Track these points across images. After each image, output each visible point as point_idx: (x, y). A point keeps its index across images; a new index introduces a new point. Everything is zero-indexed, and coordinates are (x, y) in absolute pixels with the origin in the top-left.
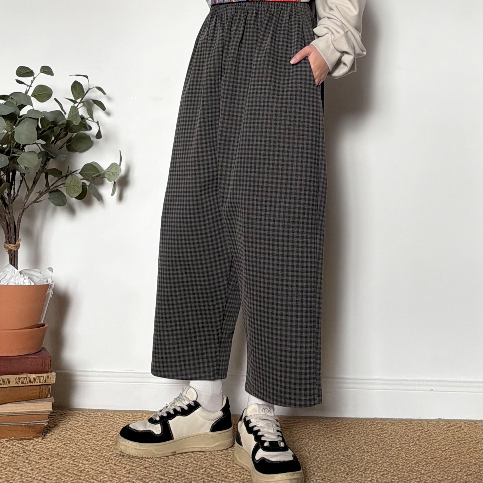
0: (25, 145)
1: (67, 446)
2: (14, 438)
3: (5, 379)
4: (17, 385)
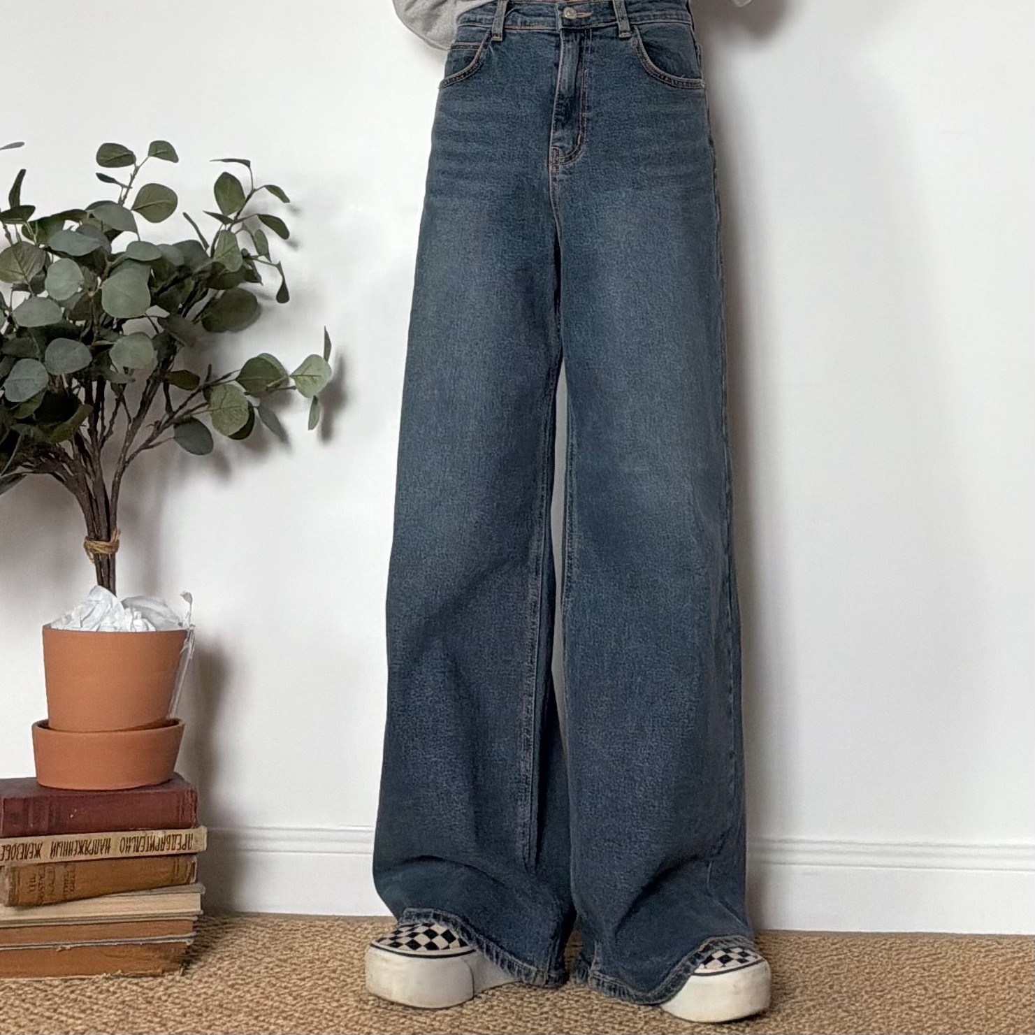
0: (123, 321)
1: (238, 990)
2: (123, 972)
3: (100, 841)
4: (125, 855)
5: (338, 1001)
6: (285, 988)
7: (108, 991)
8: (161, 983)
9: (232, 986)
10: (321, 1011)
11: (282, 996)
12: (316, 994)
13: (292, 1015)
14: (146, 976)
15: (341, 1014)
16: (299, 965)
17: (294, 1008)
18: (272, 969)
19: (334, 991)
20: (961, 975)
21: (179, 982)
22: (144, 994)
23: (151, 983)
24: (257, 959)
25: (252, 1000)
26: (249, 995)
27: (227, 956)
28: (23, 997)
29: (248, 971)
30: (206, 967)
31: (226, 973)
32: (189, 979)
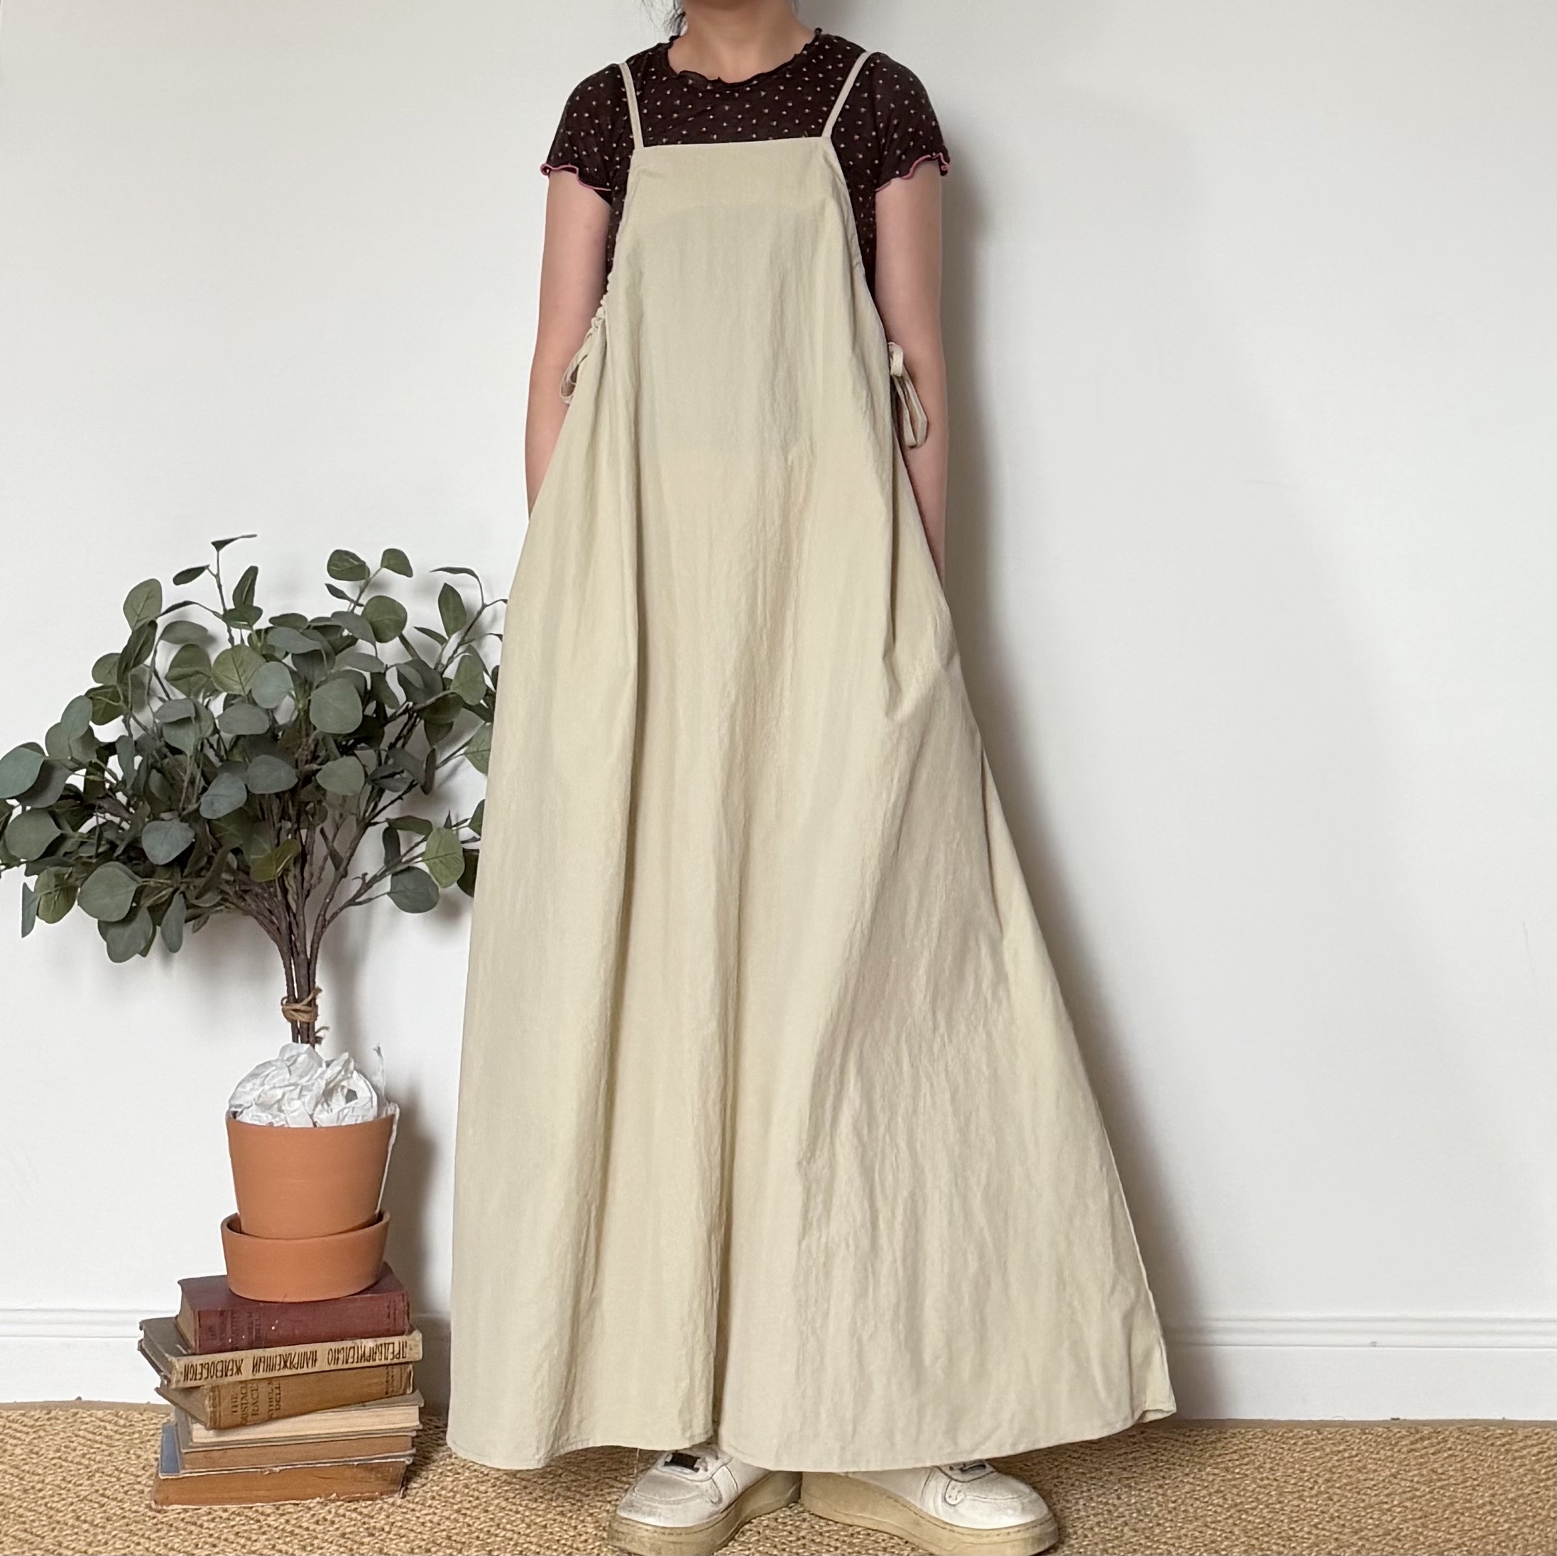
2: (338, 1496)
3: (306, 1353)
4: (333, 1367)
5: (575, 1528)
6: (517, 1512)
7: (325, 1520)
8: (381, 1508)
9: (458, 1511)
10: (558, 1541)
11: (515, 1524)
12: (550, 1519)
13: (526, 1548)
14: (363, 1500)
15: (581, 1546)
16: (529, 1480)
17: (528, 1539)
18: (500, 1487)
19: (570, 1514)
20: (1268, 1479)
21: (400, 1506)
22: (364, 1523)
23: (370, 1508)
24: (482, 1473)
25: (481, 1529)
26: (478, 1522)
27: (450, 1471)
28: (236, 1529)
29: (474, 1489)
30: (429, 1485)
31: (451, 1494)
32: (413, 1502)
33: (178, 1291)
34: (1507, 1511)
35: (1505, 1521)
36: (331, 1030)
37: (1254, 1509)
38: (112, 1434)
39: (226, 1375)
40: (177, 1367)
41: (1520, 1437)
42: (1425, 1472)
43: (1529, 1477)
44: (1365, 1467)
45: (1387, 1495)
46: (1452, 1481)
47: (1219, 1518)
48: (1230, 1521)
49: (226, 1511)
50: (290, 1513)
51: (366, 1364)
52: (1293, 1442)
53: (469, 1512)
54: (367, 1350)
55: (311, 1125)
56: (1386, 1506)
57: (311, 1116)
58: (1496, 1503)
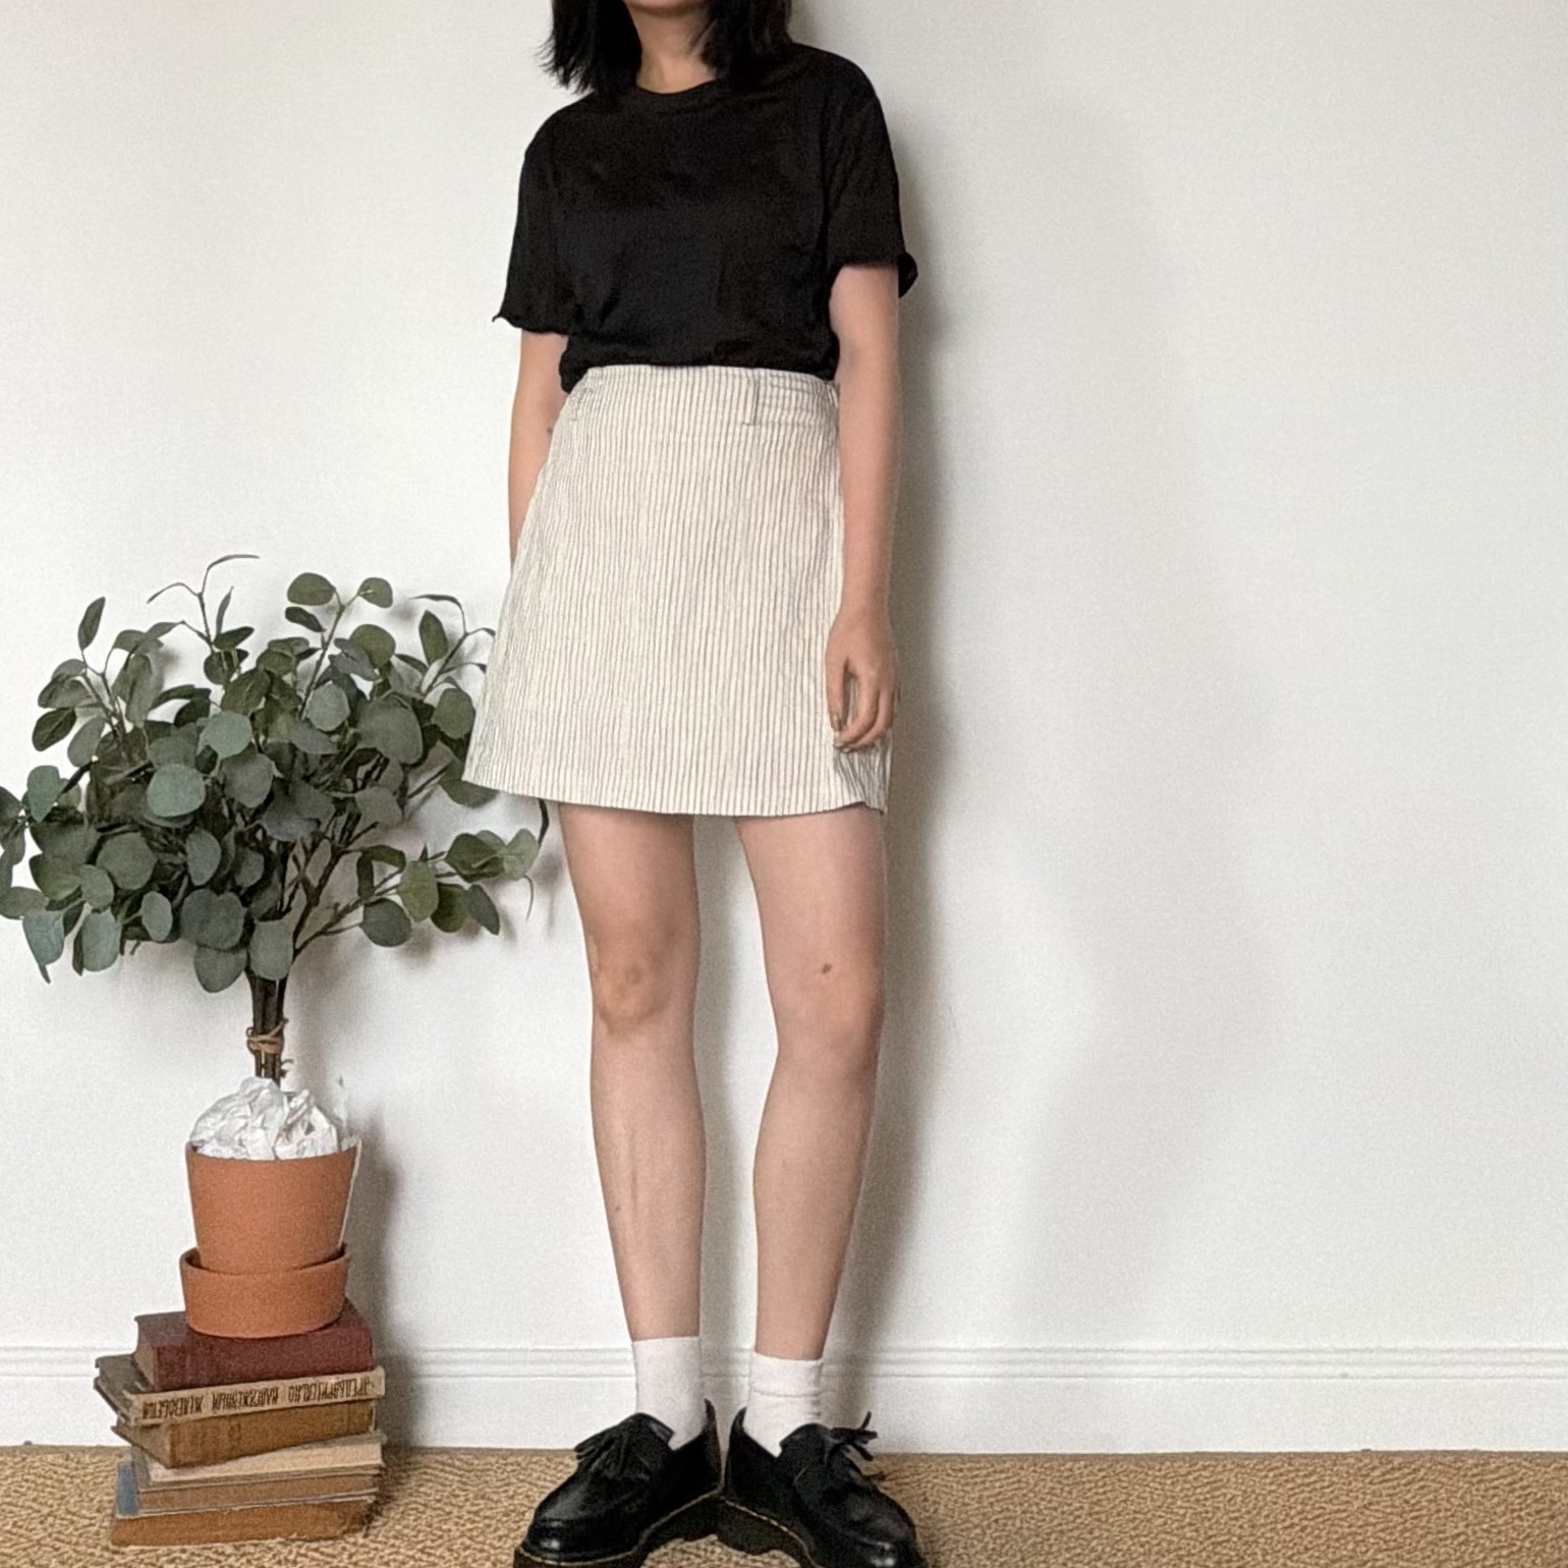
1: (429, 1554)
2: (300, 1536)
3: (267, 1390)
4: (294, 1404)
6: (482, 1551)
7: (286, 1560)
8: (344, 1549)
14: (325, 1540)
18: (463, 1525)
20: (1239, 1511)
21: (363, 1546)
23: (332, 1548)
24: (445, 1512)
30: (391, 1524)
31: (414, 1533)
32: (373, 1541)
33: (135, 1328)
34: (1482, 1541)
35: (1481, 1552)
36: (296, 1062)
37: (1228, 1541)
38: (63, 1477)
39: (186, 1413)
40: (136, 1404)
41: (1493, 1466)
42: (1397, 1503)
43: (1503, 1508)
44: (1337, 1497)
45: (1360, 1527)
46: (1424, 1512)
47: (1193, 1551)
48: (1204, 1554)
49: (184, 1551)
50: (252, 1554)
51: (328, 1401)
52: (1263, 1474)
53: (432, 1551)
54: (329, 1386)
55: (273, 1158)
56: (1359, 1538)
57: (273, 1149)
58: (1470, 1532)
